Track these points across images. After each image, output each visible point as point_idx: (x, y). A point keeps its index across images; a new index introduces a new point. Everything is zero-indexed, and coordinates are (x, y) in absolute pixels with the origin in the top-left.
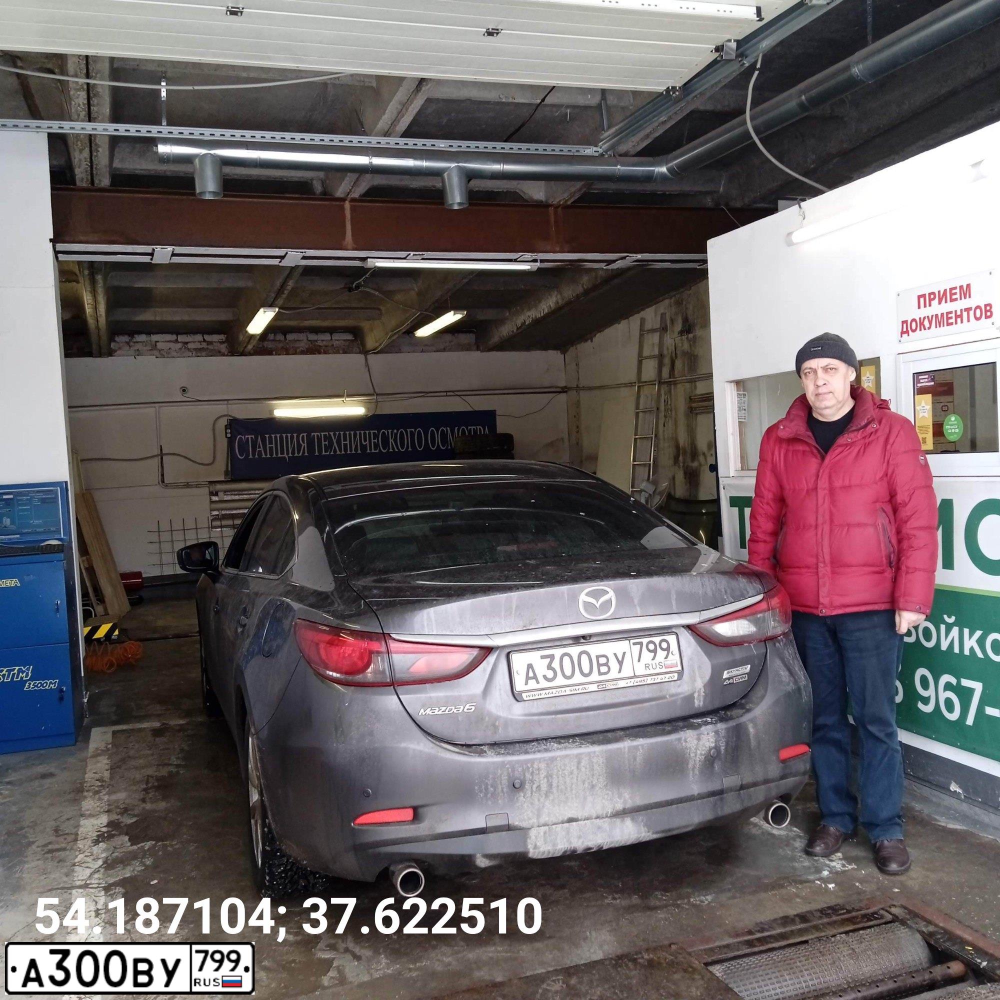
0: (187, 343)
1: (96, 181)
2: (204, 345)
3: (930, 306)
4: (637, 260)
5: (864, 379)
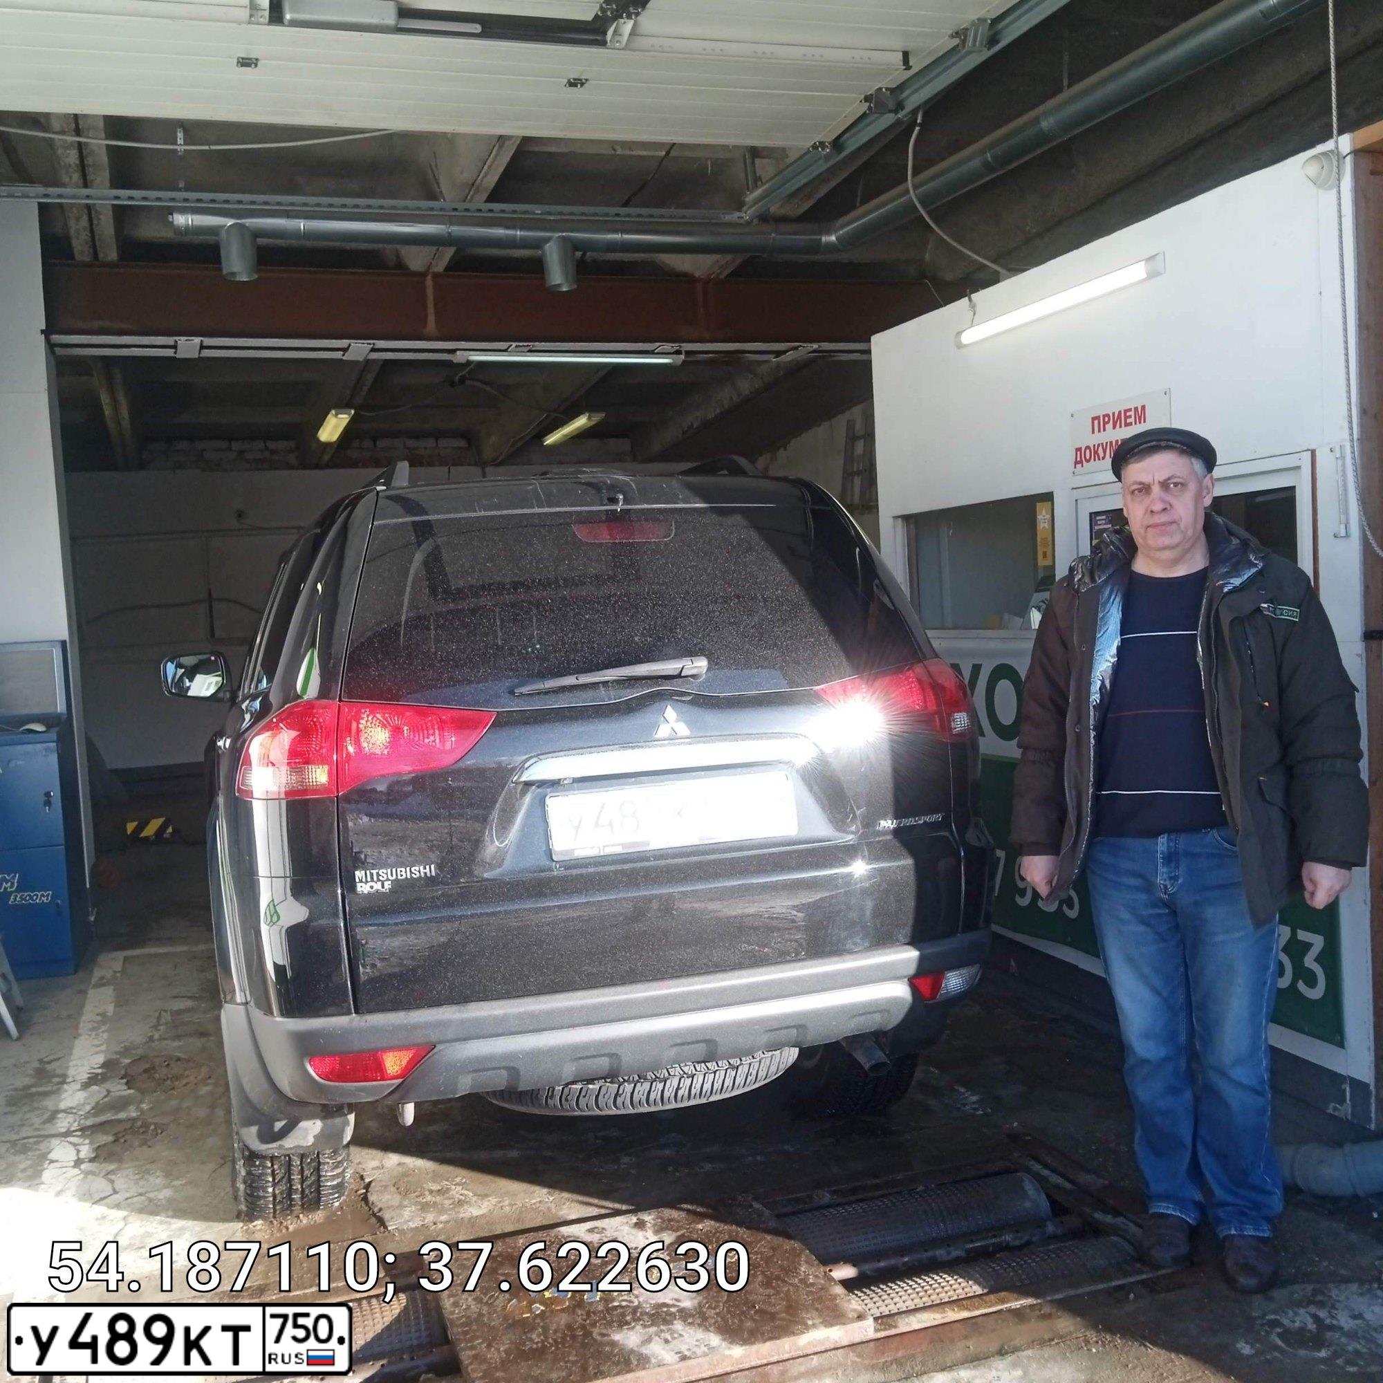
0: (242, 452)
1: (101, 255)
2: (267, 454)
3: (1104, 430)
4: (814, 351)
5: (1039, 517)
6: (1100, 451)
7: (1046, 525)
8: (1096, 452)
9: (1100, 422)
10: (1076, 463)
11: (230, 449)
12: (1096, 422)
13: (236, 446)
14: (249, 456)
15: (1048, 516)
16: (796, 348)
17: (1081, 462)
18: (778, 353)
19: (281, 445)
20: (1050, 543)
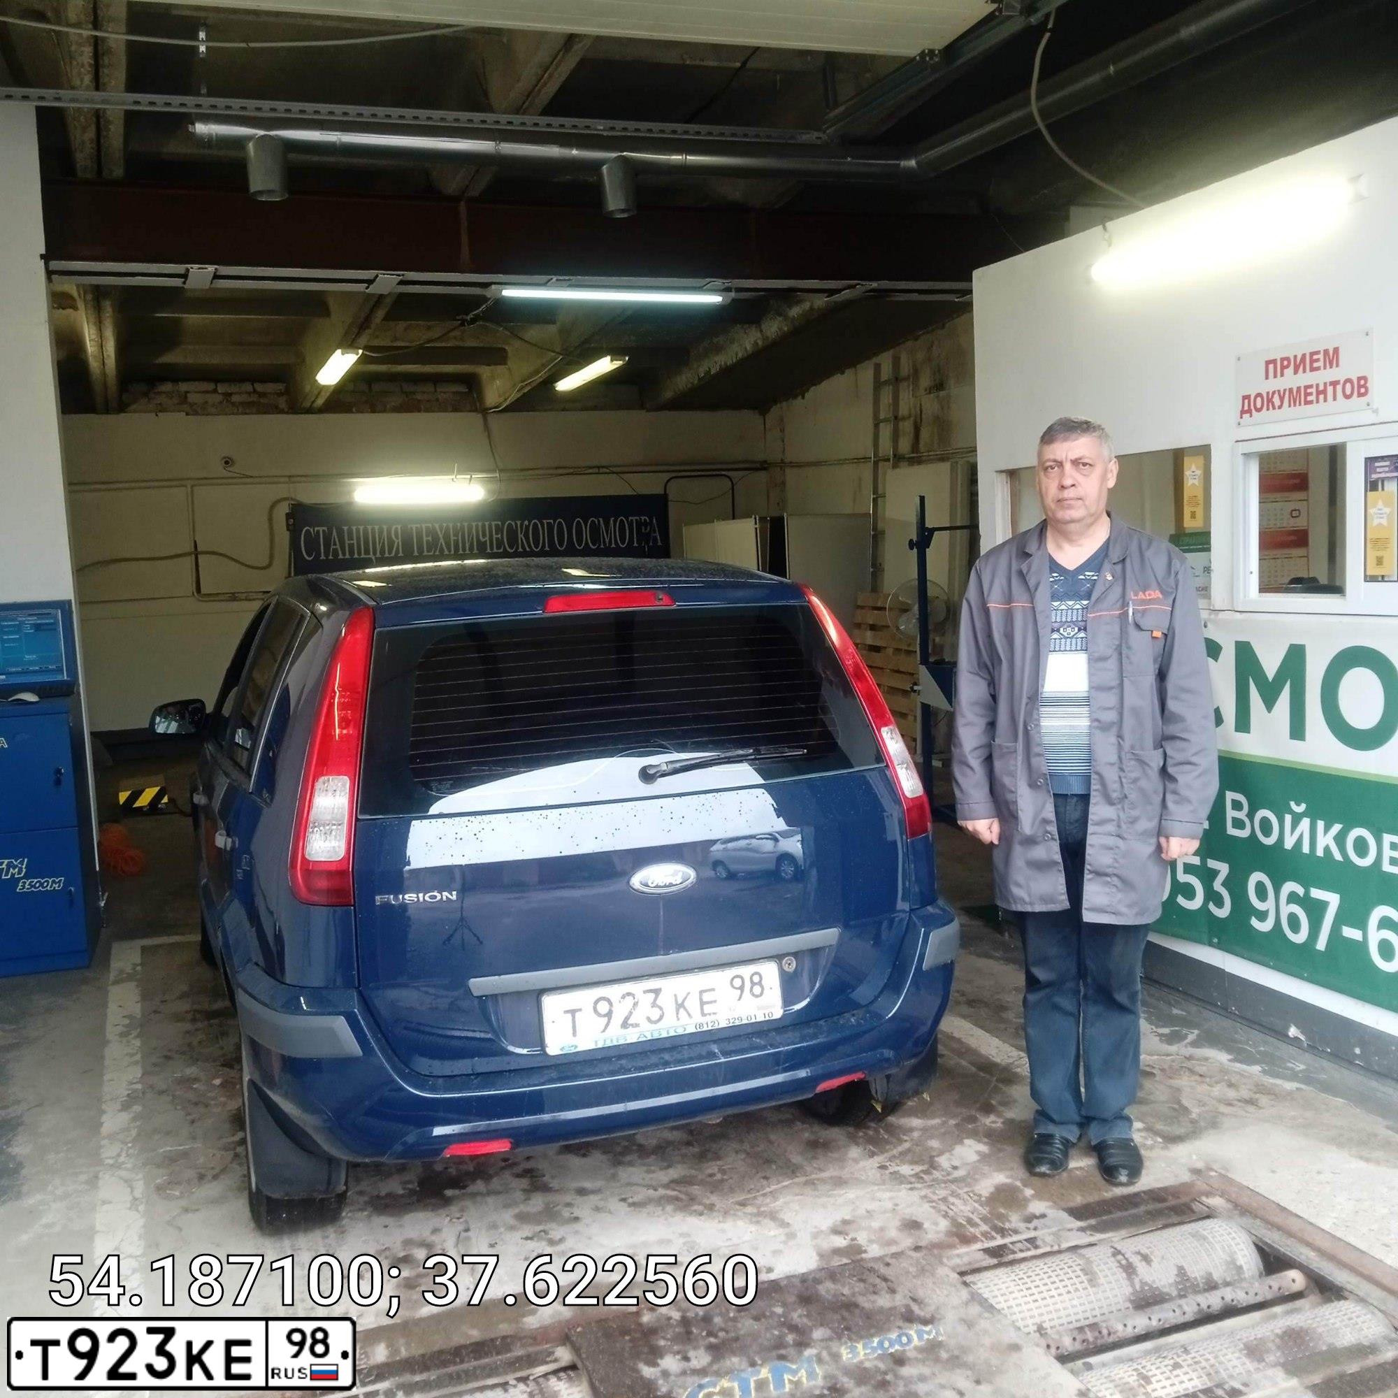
0: (230, 394)
1: (105, 171)
2: (254, 398)
3: (1282, 375)
4: (871, 291)
5: (1187, 473)
6: (1276, 400)
7: (1196, 482)
8: (1270, 401)
9: (1276, 366)
10: (1243, 412)
11: (215, 391)
12: (1271, 366)
13: (221, 388)
14: (235, 398)
15: (1199, 472)
16: (853, 287)
17: (1249, 411)
18: (831, 292)
19: (270, 387)
20: (1201, 502)
